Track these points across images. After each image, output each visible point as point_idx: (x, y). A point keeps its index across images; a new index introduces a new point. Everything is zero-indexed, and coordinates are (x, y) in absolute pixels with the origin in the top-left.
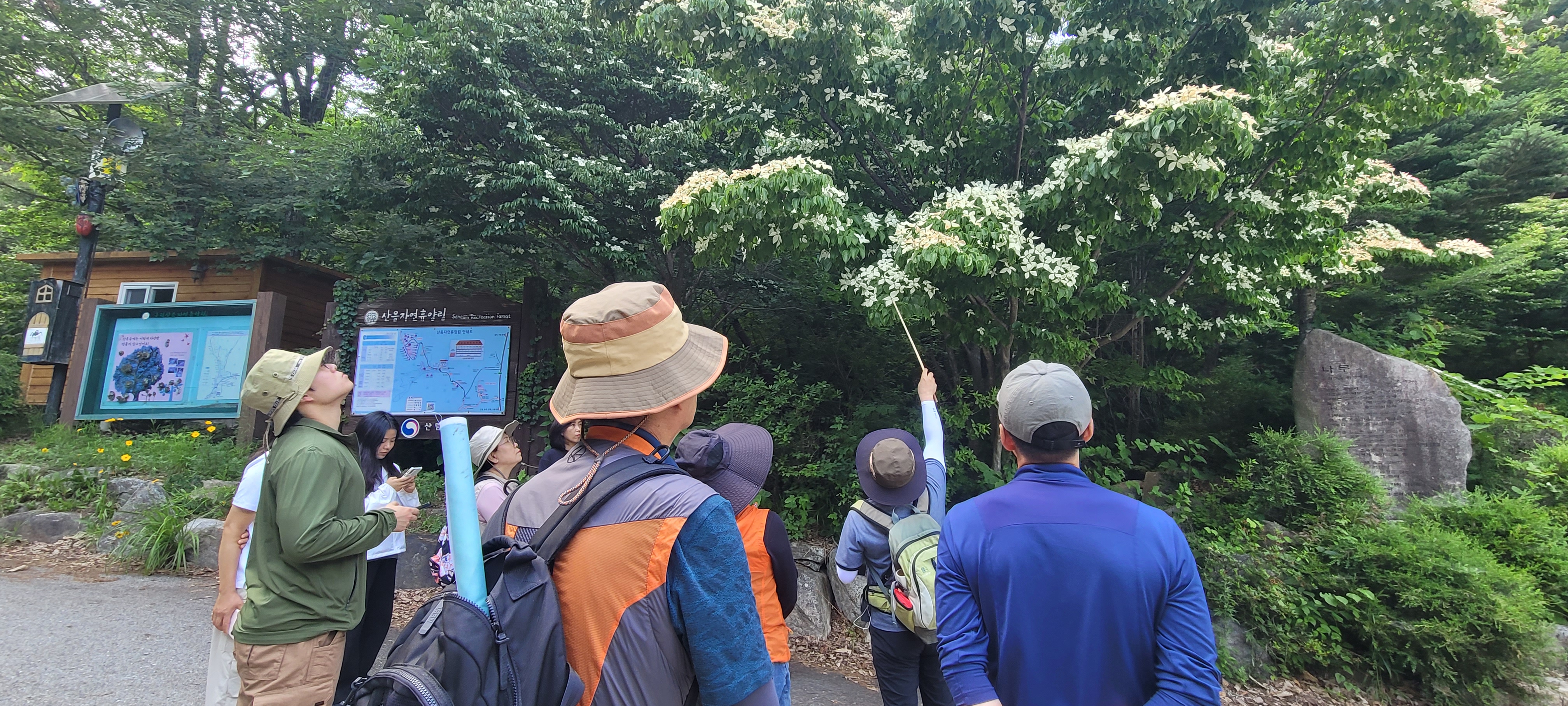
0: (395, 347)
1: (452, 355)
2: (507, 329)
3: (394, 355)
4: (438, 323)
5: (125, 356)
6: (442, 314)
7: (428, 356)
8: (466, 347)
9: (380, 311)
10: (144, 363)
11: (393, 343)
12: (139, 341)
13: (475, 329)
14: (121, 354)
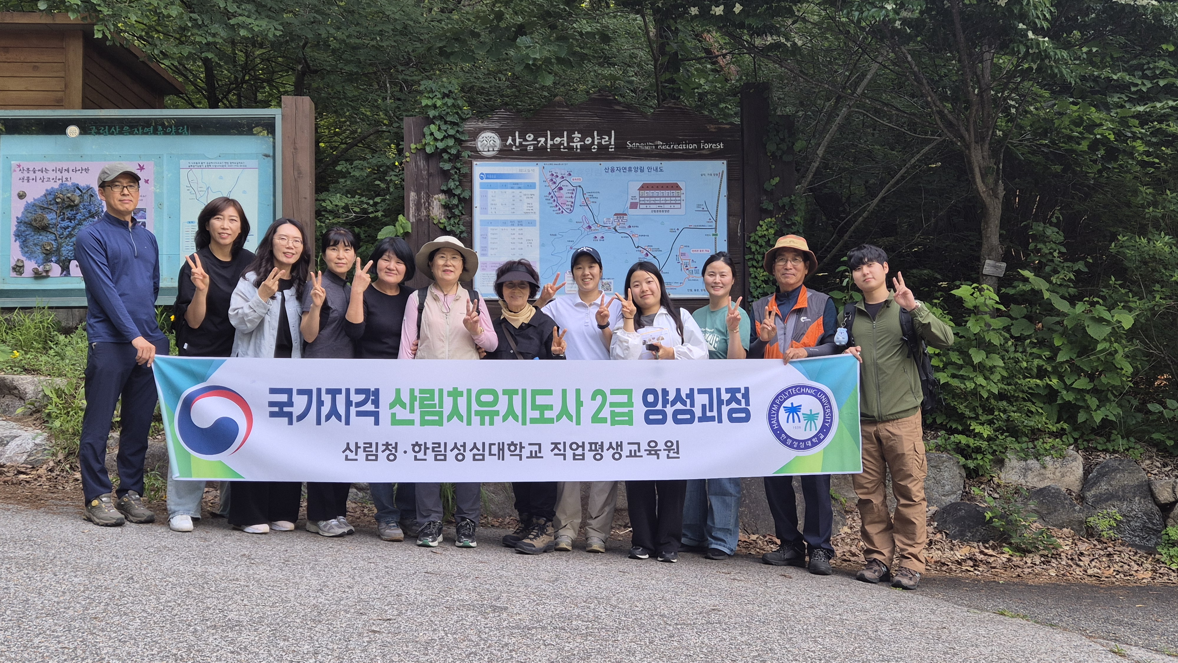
0: (536, 192)
1: (634, 206)
2: (720, 166)
3: (536, 206)
4: (603, 154)
5: (29, 199)
6: (610, 140)
7: (592, 206)
8: (655, 193)
9: (503, 135)
10: (68, 213)
11: (531, 186)
12: (52, 175)
13: (668, 165)
14: (21, 196)
